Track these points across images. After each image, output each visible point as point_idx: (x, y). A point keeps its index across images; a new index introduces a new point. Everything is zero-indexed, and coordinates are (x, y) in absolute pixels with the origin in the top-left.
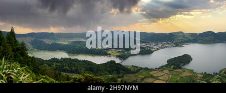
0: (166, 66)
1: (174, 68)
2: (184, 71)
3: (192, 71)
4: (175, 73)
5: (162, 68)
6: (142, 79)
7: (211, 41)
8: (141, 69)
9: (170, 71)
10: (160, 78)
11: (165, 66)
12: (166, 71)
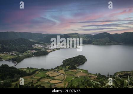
0: (62, 66)
1: (69, 69)
2: (79, 72)
3: (86, 72)
4: (70, 73)
5: (58, 68)
6: (39, 80)
7: (106, 43)
8: (37, 70)
9: (65, 71)
10: (56, 78)
11: (60, 66)
12: (62, 71)
